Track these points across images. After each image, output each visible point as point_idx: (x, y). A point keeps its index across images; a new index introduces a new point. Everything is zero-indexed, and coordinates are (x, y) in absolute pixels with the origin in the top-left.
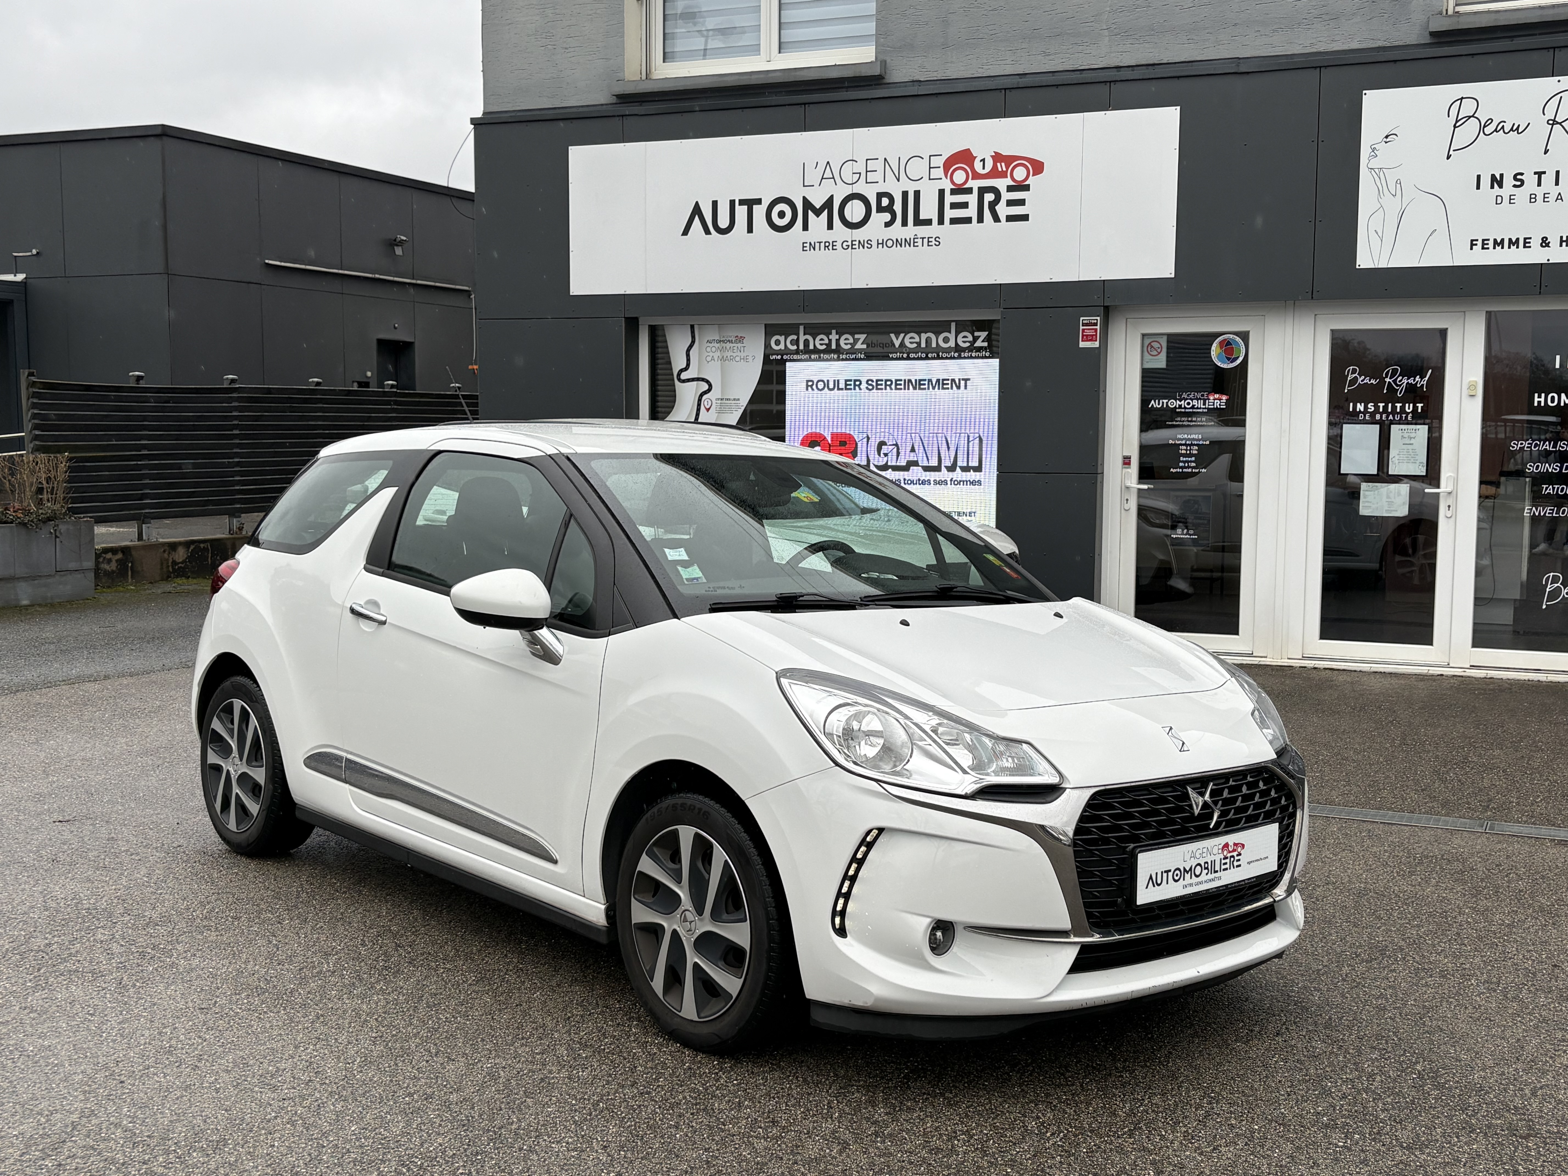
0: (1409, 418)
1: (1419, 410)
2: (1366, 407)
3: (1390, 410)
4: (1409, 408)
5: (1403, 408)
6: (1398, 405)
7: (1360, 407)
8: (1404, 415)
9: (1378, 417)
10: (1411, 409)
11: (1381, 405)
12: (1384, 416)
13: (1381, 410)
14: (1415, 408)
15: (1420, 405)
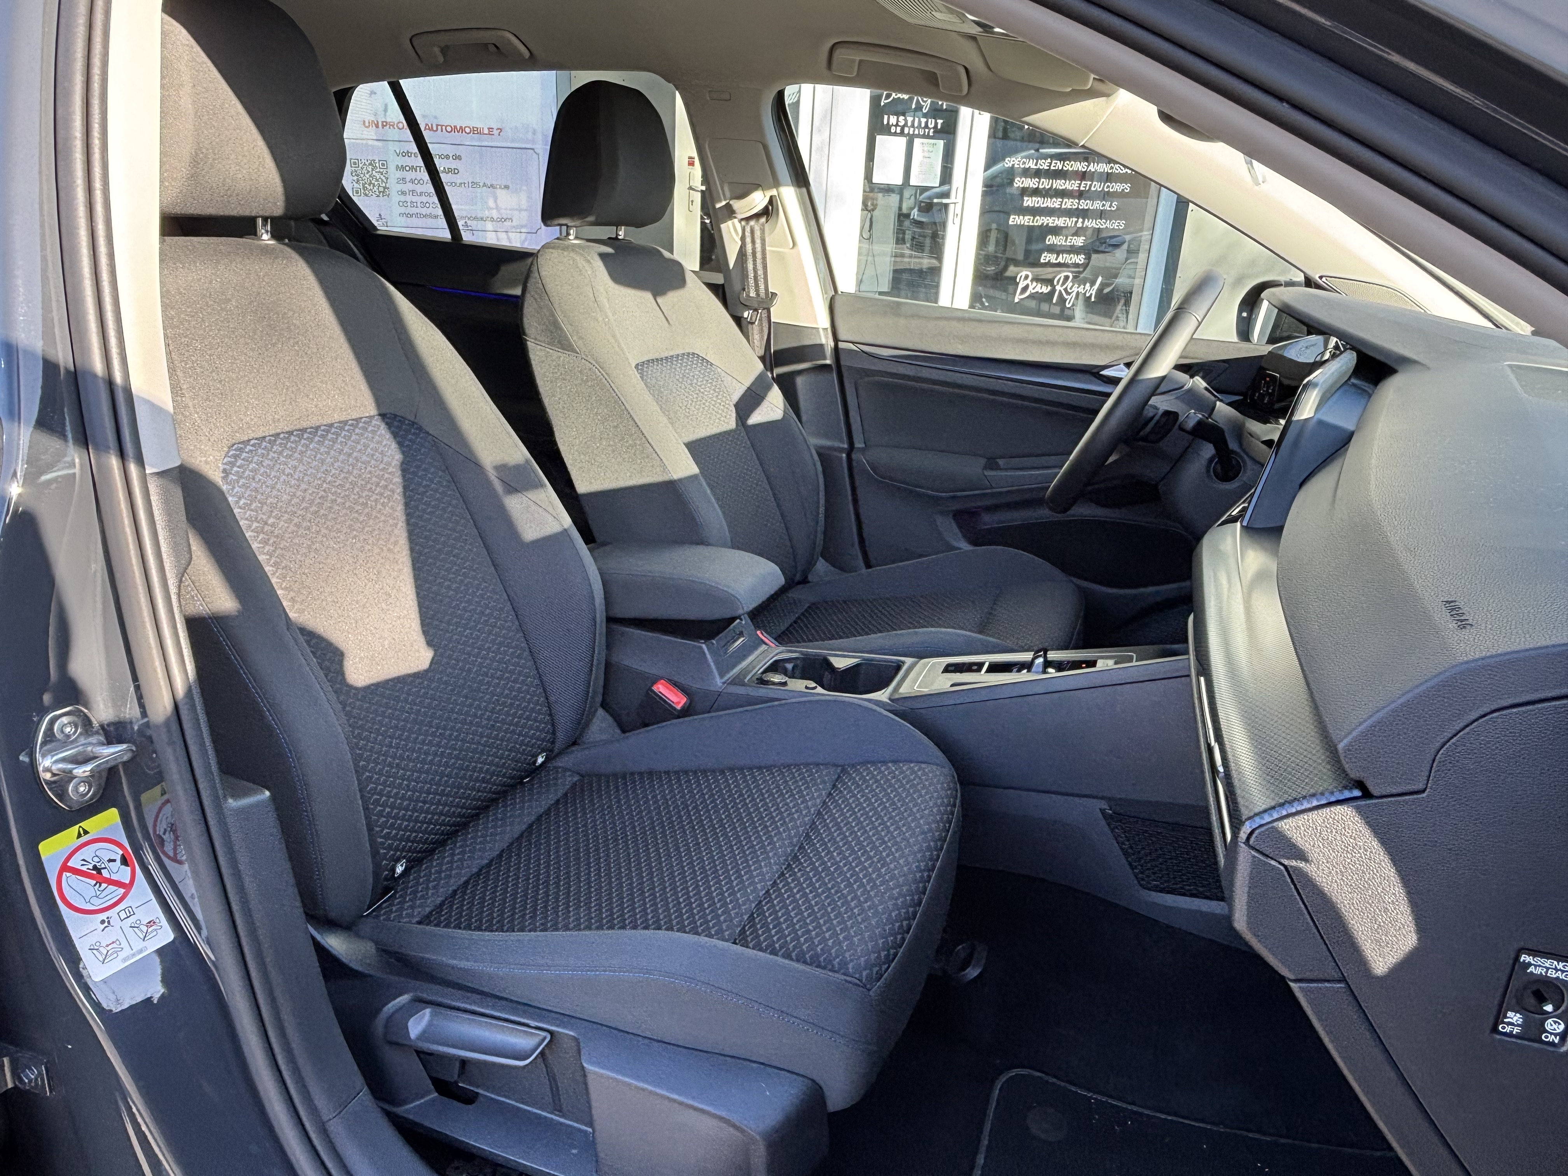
0: (931, 134)
1: (939, 127)
2: (898, 121)
3: (916, 125)
4: (931, 124)
5: (927, 123)
6: (923, 120)
7: (893, 120)
8: (927, 130)
9: (906, 131)
10: (933, 125)
11: (910, 119)
12: (912, 129)
13: (909, 124)
14: (936, 124)
15: (940, 122)
